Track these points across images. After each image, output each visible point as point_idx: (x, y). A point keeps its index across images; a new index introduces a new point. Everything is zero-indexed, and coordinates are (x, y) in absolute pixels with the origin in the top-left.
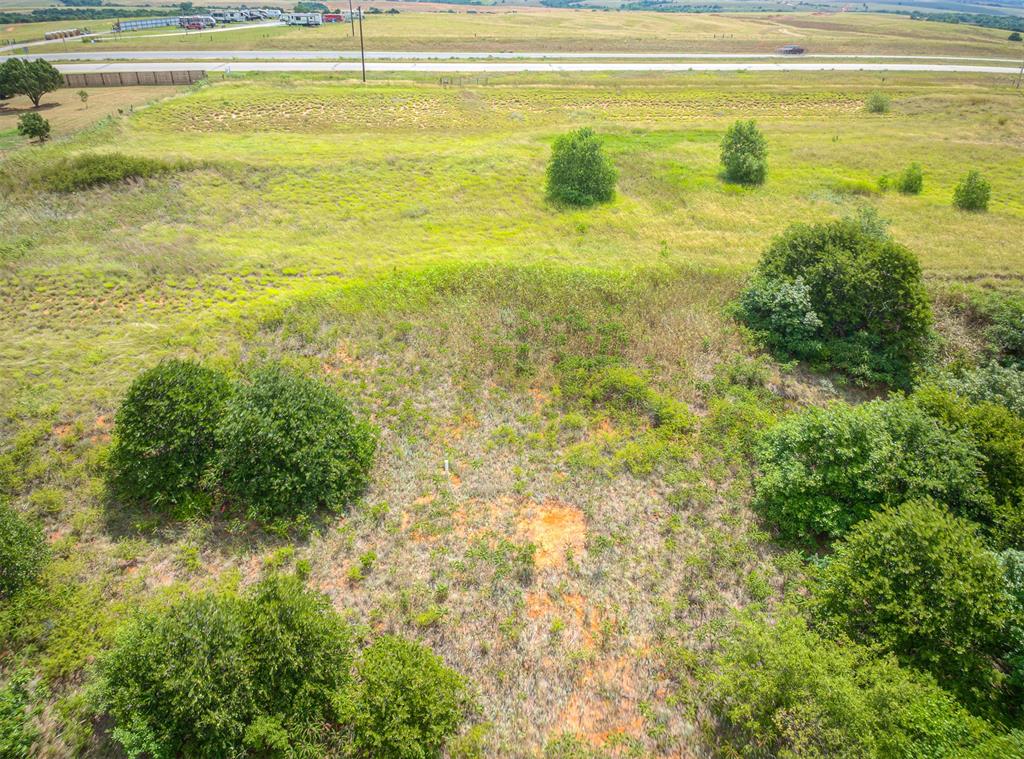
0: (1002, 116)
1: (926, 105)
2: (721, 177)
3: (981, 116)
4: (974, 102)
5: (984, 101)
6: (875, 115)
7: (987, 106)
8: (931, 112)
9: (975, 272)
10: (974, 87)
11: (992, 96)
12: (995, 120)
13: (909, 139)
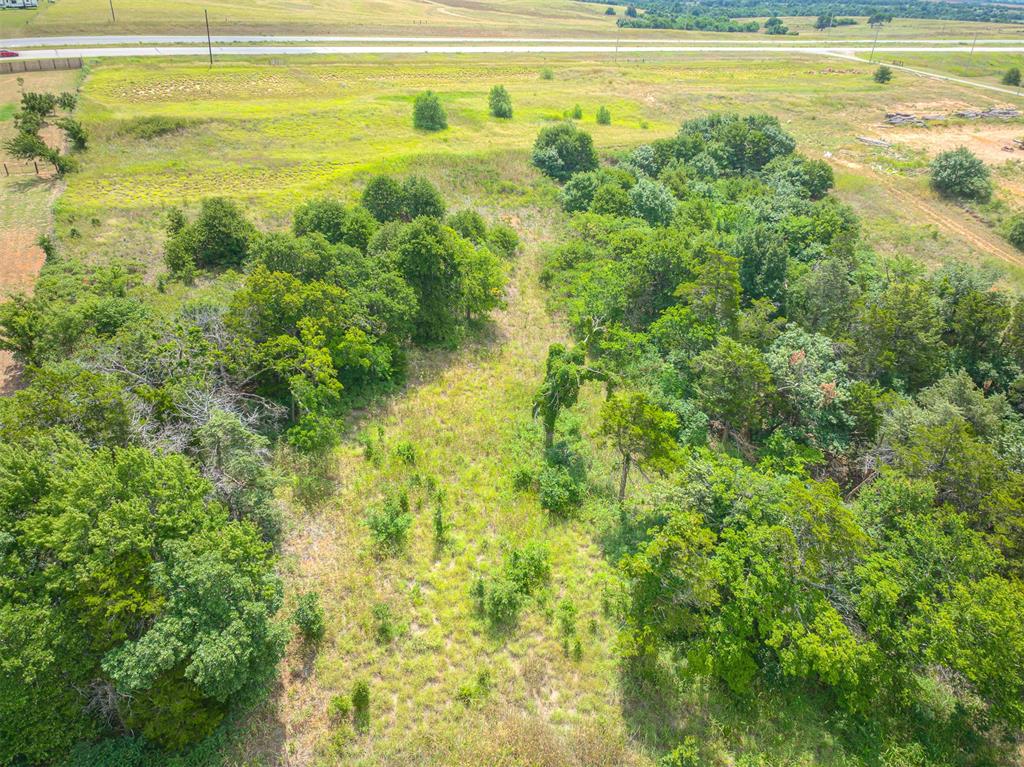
0: (610, 79)
1: (571, 74)
2: (491, 114)
3: (599, 80)
4: (595, 72)
5: (600, 71)
6: (546, 81)
7: (601, 74)
8: (574, 78)
9: (609, 145)
10: (593, 62)
11: (603, 68)
12: (607, 81)
13: (569, 93)
